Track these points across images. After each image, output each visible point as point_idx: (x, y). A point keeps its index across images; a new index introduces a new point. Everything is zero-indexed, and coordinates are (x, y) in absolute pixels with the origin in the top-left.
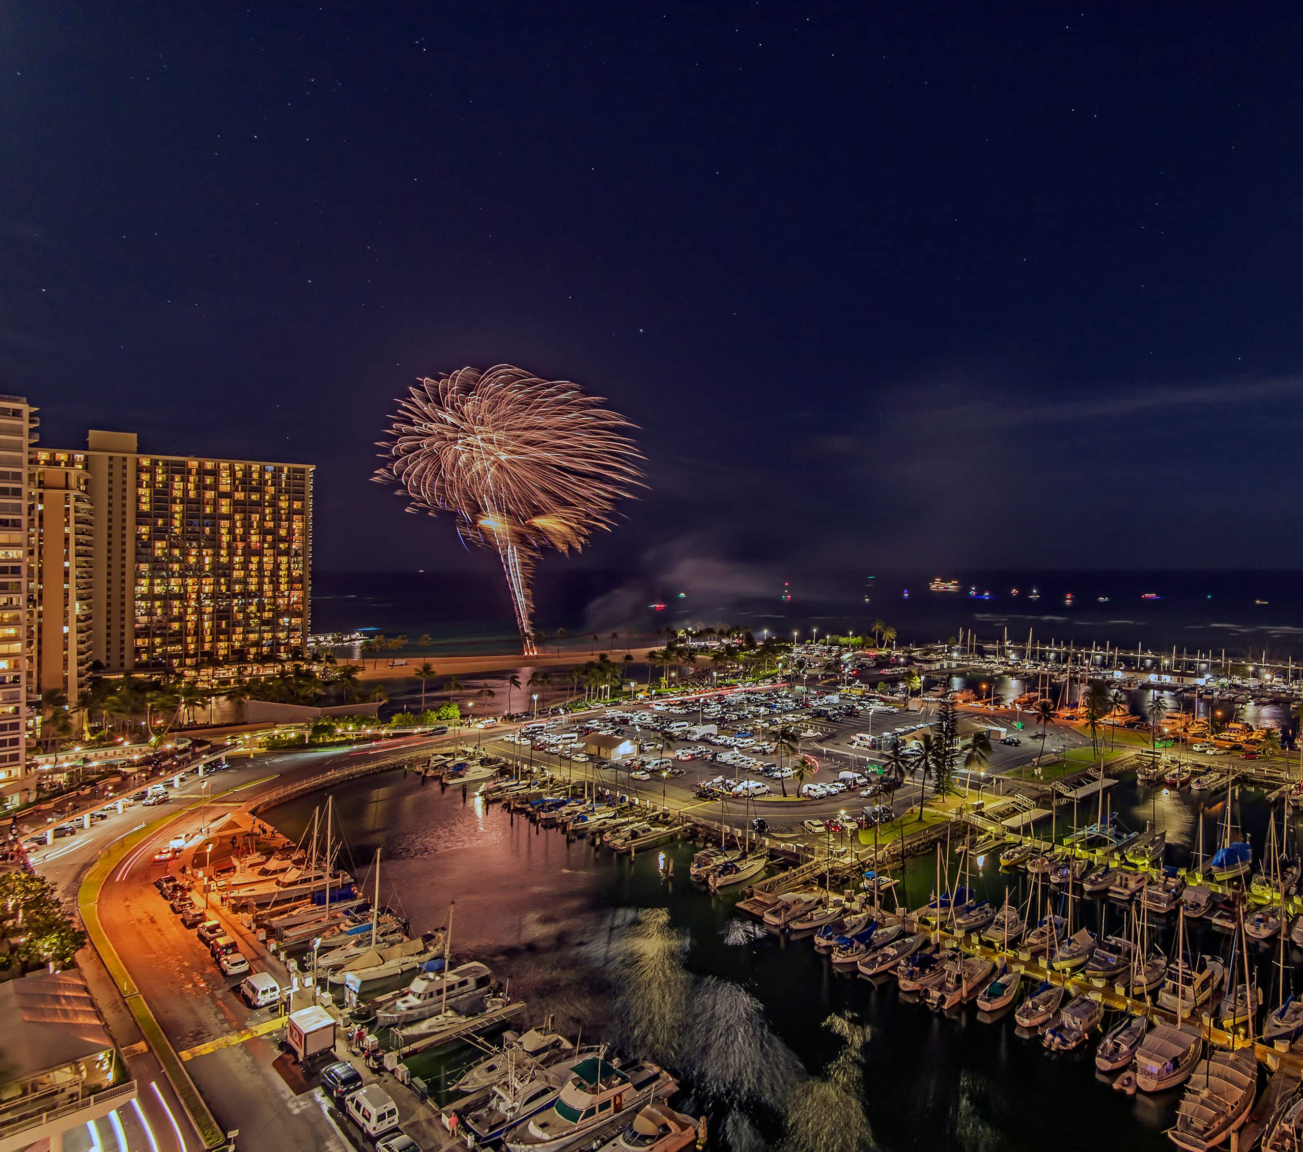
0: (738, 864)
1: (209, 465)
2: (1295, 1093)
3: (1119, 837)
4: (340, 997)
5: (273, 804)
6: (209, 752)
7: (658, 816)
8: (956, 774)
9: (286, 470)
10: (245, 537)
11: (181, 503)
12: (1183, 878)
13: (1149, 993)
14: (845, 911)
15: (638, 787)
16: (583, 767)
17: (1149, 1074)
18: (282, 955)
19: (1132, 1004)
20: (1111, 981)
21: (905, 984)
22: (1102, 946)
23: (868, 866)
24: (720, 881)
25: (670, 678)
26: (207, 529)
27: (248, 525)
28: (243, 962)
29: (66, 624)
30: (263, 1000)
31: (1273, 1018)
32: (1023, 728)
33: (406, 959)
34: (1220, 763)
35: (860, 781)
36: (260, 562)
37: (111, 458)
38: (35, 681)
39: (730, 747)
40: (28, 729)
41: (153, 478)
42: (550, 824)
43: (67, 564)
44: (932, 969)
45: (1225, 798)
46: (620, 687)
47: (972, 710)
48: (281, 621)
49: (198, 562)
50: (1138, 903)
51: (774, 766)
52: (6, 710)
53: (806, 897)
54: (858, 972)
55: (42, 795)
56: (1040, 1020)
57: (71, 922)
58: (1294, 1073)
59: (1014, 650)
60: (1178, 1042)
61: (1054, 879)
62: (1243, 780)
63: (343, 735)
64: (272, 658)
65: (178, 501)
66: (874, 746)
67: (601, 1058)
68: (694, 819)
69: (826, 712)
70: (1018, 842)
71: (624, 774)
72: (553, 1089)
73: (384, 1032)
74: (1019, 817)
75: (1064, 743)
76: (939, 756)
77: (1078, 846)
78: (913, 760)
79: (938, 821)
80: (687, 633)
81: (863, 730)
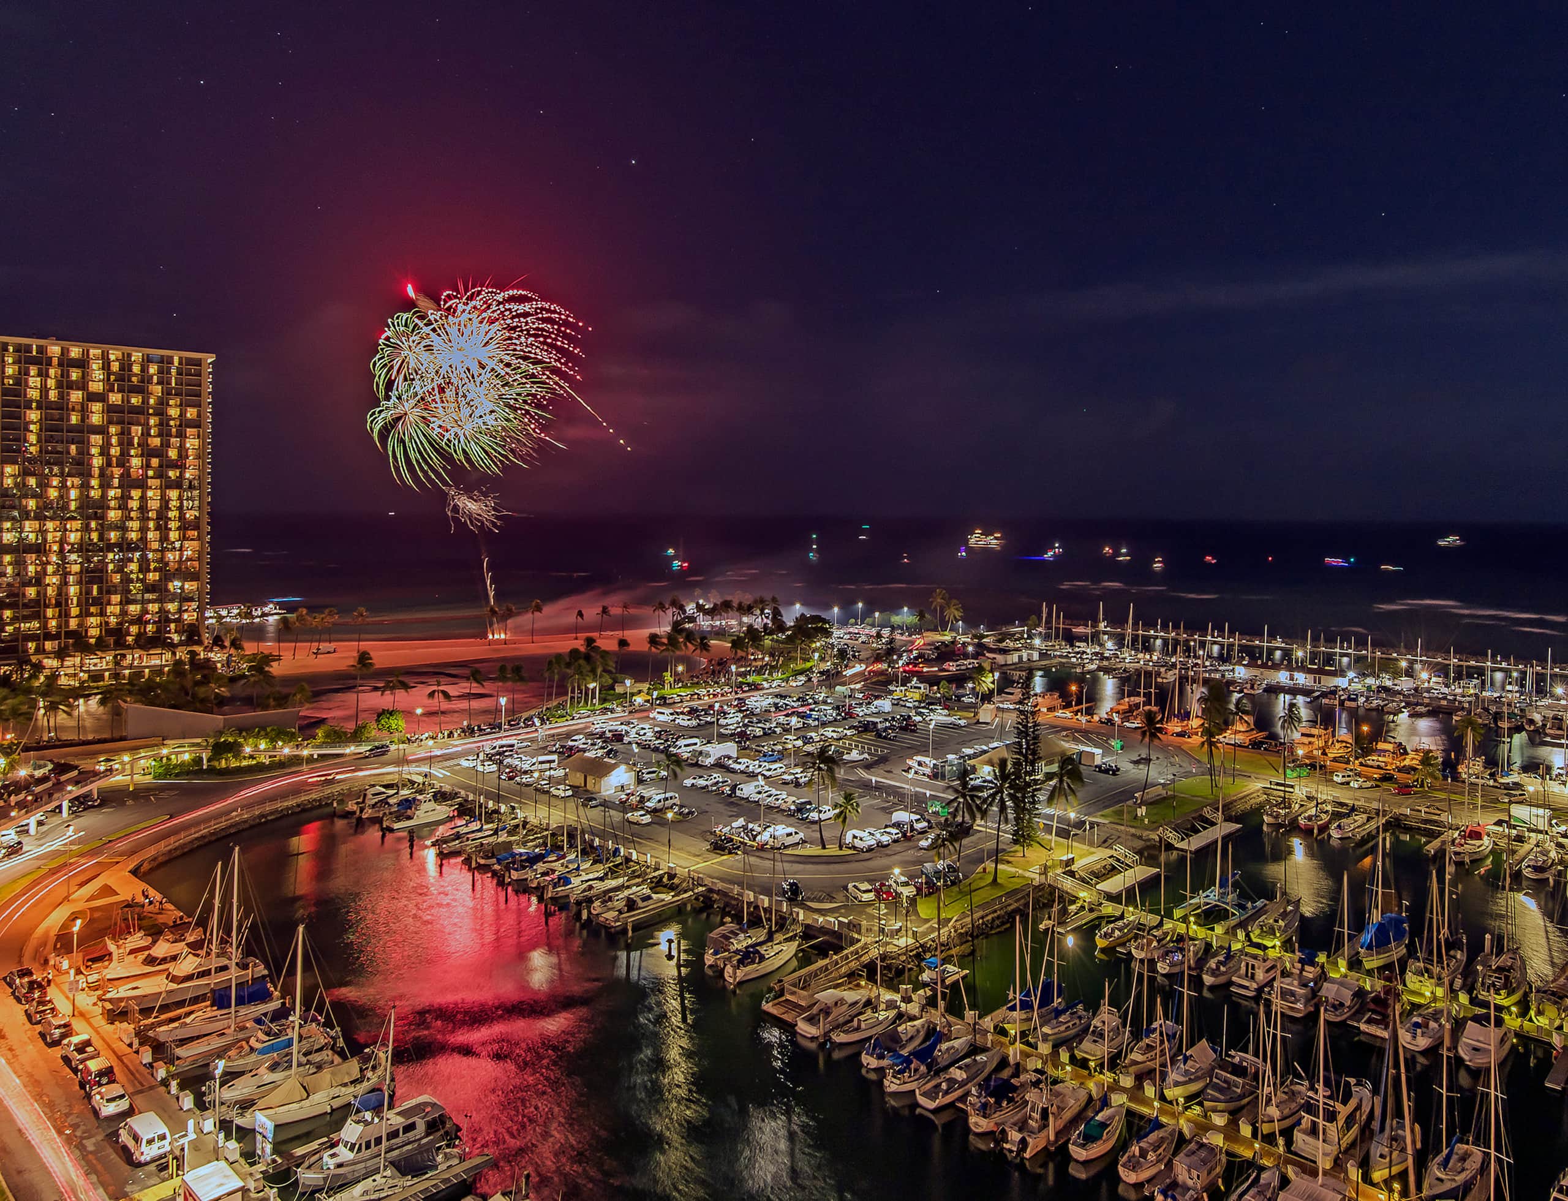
0: (762, 950)
1: (75, 352)
3: (1242, 907)
4: (249, 1149)
5: (160, 859)
6: (76, 782)
7: (662, 877)
8: (1038, 815)
9: (176, 359)
10: (123, 461)
11: (38, 408)
12: (1322, 967)
13: (1282, 1133)
14: (900, 1016)
15: (635, 834)
16: (564, 804)
18: (174, 1084)
19: (1262, 1148)
20: (1234, 1115)
21: (978, 1123)
22: (1223, 1065)
23: (929, 950)
24: (740, 974)
25: (676, 674)
26: (73, 447)
27: (126, 442)
28: (122, 1097)
30: (148, 1153)
31: (1435, 1167)
32: (1122, 747)
33: (336, 1091)
34: (1368, 800)
35: (918, 826)
36: (143, 498)
39: (753, 776)
44: (1011, 1100)
46: (613, 687)
47: (1058, 722)
48: (171, 586)
49: (61, 497)
50: (1268, 1004)
51: (810, 803)
53: (851, 996)
54: (918, 1105)
56: (1146, 1174)
59: (1111, 635)
61: (1162, 968)
62: (1395, 824)
63: (252, 757)
64: (159, 640)
65: (34, 405)
66: (936, 774)
68: (708, 880)
69: (875, 724)
70: (1118, 914)
71: (616, 815)
74: (1119, 878)
75: (1174, 770)
76: (1018, 789)
77: (1192, 919)
78: (985, 794)
79: (1017, 884)
80: (700, 608)
81: (922, 750)
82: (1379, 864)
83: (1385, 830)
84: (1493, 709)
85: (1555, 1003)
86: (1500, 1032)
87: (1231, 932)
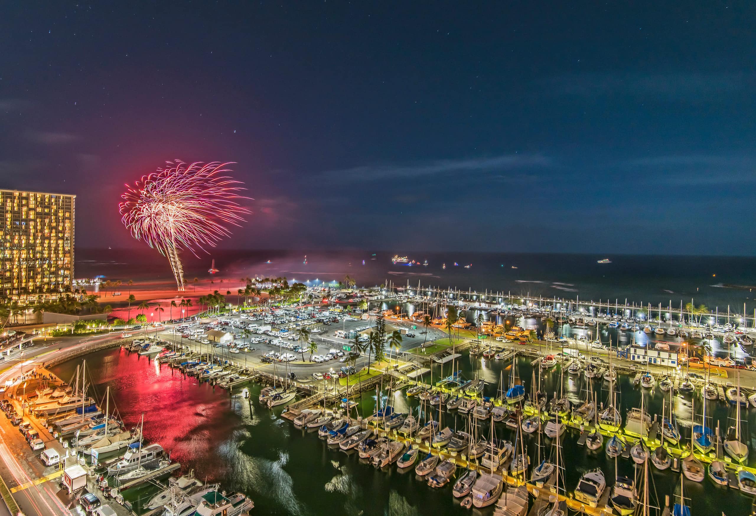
0: (281, 395)
1: (24, 194)
2: (546, 508)
3: (462, 383)
4: (89, 461)
5: (56, 364)
6: (25, 338)
7: (243, 371)
8: (385, 351)
9: (61, 197)
10: (42, 231)
12: (492, 403)
13: (477, 459)
14: (333, 418)
15: (233, 356)
16: (206, 346)
17: (478, 499)
18: (61, 439)
19: (470, 464)
20: (459, 452)
21: (363, 455)
22: (455, 436)
23: (344, 396)
24: (273, 404)
25: (248, 303)
26: (24, 226)
27: (43, 224)
28: (42, 443)
30: (51, 462)
31: (535, 472)
32: (416, 328)
33: (122, 442)
34: (509, 347)
35: (339, 354)
39: (277, 337)
42: (191, 374)
44: (374, 447)
45: (512, 363)
46: (224, 307)
47: (392, 320)
48: (60, 273)
49: (19, 243)
50: (472, 415)
51: (299, 346)
53: (314, 411)
54: (340, 448)
56: (426, 473)
58: (546, 498)
59: (412, 290)
60: (492, 483)
61: (432, 403)
62: (520, 355)
63: (90, 330)
64: (55, 290)
65: (9, 212)
66: (346, 337)
67: (216, 491)
68: (260, 372)
69: (323, 320)
70: (415, 384)
71: (226, 350)
72: (193, 506)
74: (415, 372)
75: (436, 336)
76: (377, 342)
77: (443, 386)
78: (364, 344)
79: (377, 374)
80: (256, 280)
81: (341, 329)
82: (514, 368)
84: (556, 316)
85: (581, 416)
86: (560, 425)
87: (458, 391)
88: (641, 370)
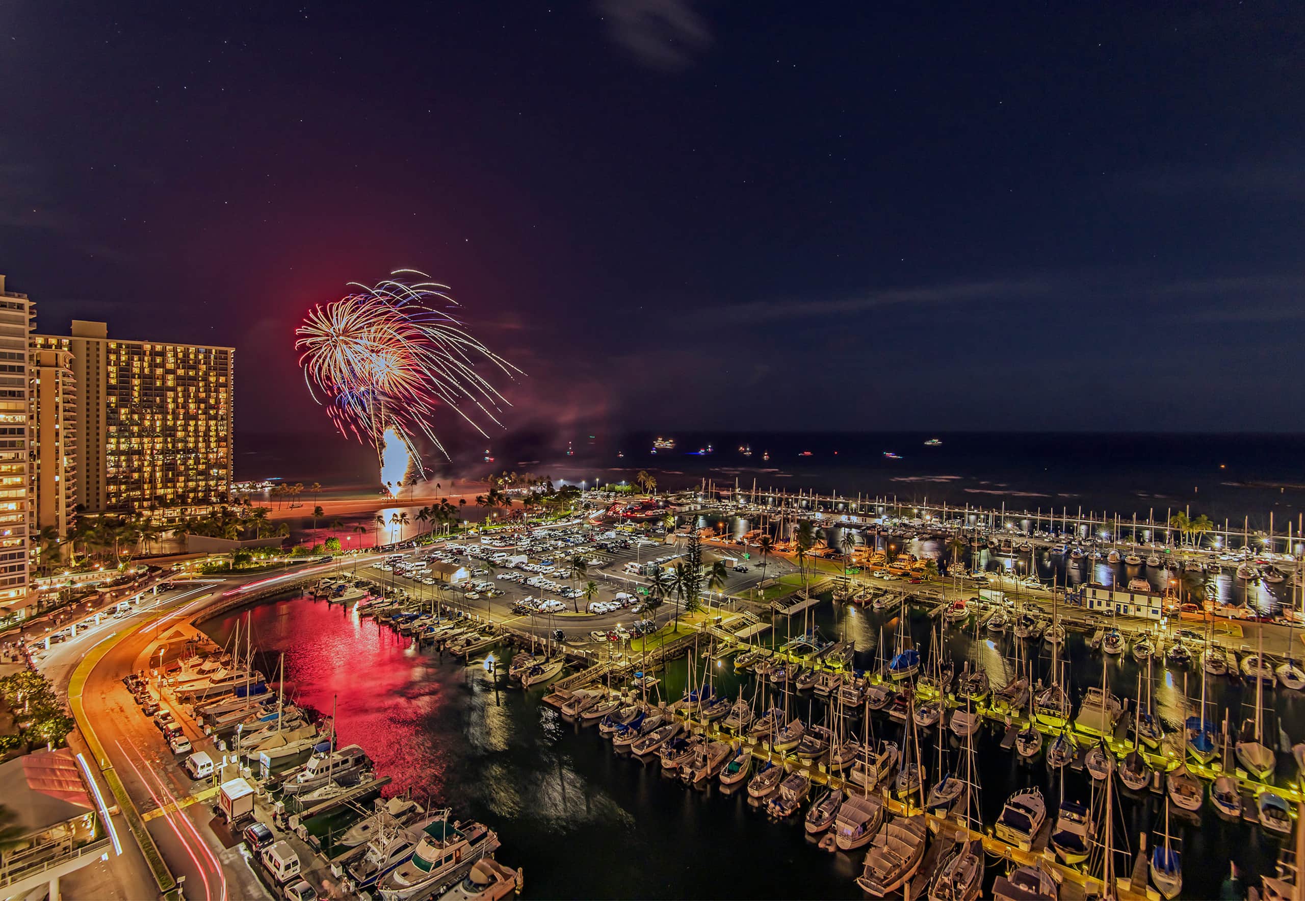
0: (542, 667)
1: (159, 348)
2: (951, 852)
3: (820, 646)
4: (256, 771)
5: (207, 617)
6: (161, 576)
7: (485, 628)
8: (701, 595)
9: (214, 351)
10: (185, 406)
11: (139, 378)
12: (868, 679)
13: (844, 770)
14: (621, 704)
15: (471, 605)
16: (430, 589)
17: (845, 836)
18: (215, 737)
19: (832, 779)
20: (816, 760)
21: (667, 763)
22: (809, 733)
23: (638, 668)
24: (531, 681)
25: (493, 518)
27: (186, 396)
28: (187, 743)
29: (57, 474)
30: (201, 773)
31: (935, 791)
32: (749, 558)
33: (303, 741)
34: (894, 587)
35: (631, 601)
36: (196, 425)
37: (88, 342)
38: (35, 519)
39: (537, 573)
40: (31, 557)
41: (118, 358)
42: (408, 633)
43: (57, 427)
44: (685, 751)
46: (457, 525)
47: (712, 544)
48: (211, 472)
49: (152, 425)
51: (569, 588)
52: (15, 542)
53: (592, 693)
54: (632, 752)
55: (41, 610)
56: (763, 793)
57: (63, 710)
58: (950, 836)
59: (743, 496)
60: (866, 810)
61: (774, 679)
62: (911, 600)
63: (257, 563)
64: (205, 501)
65: (137, 376)
66: (641, 572)
67: (445, 820)
68: (511, 630)
69: (606, 545)
70: (747, 649)
71: (460, 594)
72: (411, 844)
73: (289, 798)
74: (748, 629)
75: (780, 570)
76: (688, 580)
77: (791, 653)
78: (669, 583)
79: (689, 632)
80: (506, 482)
81: (633, 559)
82: (902, 622)
83: (905, 603)
84: (969, 536)
85: (1007, 700)
86: (974, 716)
87: (813, 660)
88: (1102, 625)
